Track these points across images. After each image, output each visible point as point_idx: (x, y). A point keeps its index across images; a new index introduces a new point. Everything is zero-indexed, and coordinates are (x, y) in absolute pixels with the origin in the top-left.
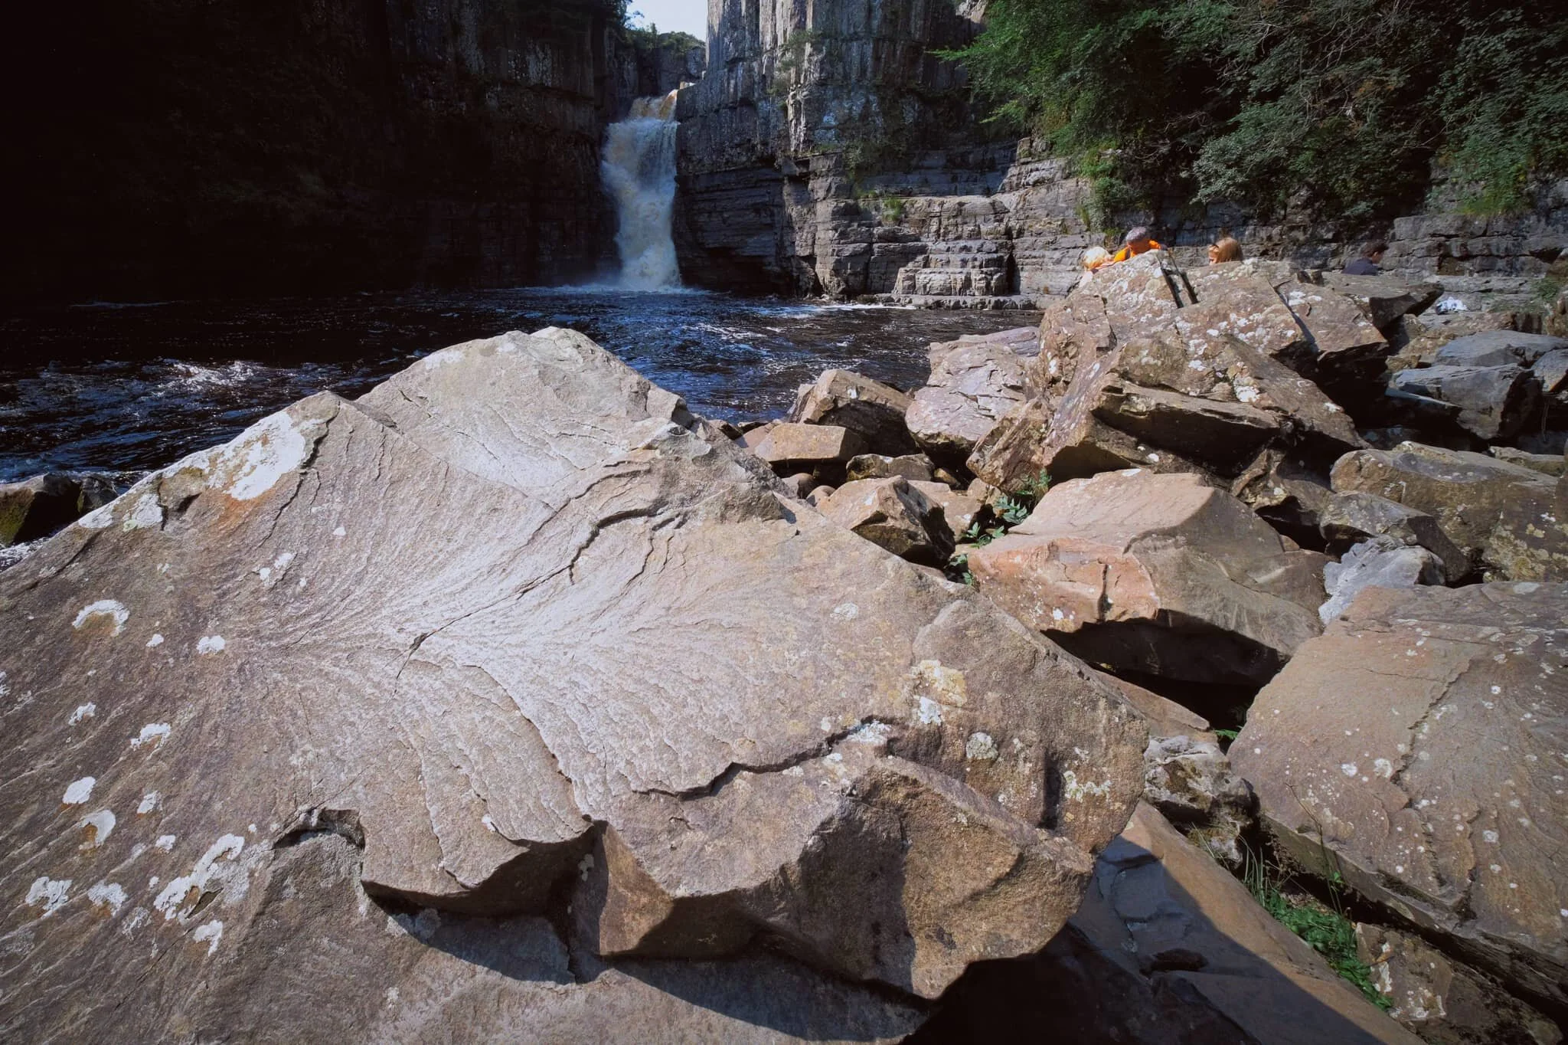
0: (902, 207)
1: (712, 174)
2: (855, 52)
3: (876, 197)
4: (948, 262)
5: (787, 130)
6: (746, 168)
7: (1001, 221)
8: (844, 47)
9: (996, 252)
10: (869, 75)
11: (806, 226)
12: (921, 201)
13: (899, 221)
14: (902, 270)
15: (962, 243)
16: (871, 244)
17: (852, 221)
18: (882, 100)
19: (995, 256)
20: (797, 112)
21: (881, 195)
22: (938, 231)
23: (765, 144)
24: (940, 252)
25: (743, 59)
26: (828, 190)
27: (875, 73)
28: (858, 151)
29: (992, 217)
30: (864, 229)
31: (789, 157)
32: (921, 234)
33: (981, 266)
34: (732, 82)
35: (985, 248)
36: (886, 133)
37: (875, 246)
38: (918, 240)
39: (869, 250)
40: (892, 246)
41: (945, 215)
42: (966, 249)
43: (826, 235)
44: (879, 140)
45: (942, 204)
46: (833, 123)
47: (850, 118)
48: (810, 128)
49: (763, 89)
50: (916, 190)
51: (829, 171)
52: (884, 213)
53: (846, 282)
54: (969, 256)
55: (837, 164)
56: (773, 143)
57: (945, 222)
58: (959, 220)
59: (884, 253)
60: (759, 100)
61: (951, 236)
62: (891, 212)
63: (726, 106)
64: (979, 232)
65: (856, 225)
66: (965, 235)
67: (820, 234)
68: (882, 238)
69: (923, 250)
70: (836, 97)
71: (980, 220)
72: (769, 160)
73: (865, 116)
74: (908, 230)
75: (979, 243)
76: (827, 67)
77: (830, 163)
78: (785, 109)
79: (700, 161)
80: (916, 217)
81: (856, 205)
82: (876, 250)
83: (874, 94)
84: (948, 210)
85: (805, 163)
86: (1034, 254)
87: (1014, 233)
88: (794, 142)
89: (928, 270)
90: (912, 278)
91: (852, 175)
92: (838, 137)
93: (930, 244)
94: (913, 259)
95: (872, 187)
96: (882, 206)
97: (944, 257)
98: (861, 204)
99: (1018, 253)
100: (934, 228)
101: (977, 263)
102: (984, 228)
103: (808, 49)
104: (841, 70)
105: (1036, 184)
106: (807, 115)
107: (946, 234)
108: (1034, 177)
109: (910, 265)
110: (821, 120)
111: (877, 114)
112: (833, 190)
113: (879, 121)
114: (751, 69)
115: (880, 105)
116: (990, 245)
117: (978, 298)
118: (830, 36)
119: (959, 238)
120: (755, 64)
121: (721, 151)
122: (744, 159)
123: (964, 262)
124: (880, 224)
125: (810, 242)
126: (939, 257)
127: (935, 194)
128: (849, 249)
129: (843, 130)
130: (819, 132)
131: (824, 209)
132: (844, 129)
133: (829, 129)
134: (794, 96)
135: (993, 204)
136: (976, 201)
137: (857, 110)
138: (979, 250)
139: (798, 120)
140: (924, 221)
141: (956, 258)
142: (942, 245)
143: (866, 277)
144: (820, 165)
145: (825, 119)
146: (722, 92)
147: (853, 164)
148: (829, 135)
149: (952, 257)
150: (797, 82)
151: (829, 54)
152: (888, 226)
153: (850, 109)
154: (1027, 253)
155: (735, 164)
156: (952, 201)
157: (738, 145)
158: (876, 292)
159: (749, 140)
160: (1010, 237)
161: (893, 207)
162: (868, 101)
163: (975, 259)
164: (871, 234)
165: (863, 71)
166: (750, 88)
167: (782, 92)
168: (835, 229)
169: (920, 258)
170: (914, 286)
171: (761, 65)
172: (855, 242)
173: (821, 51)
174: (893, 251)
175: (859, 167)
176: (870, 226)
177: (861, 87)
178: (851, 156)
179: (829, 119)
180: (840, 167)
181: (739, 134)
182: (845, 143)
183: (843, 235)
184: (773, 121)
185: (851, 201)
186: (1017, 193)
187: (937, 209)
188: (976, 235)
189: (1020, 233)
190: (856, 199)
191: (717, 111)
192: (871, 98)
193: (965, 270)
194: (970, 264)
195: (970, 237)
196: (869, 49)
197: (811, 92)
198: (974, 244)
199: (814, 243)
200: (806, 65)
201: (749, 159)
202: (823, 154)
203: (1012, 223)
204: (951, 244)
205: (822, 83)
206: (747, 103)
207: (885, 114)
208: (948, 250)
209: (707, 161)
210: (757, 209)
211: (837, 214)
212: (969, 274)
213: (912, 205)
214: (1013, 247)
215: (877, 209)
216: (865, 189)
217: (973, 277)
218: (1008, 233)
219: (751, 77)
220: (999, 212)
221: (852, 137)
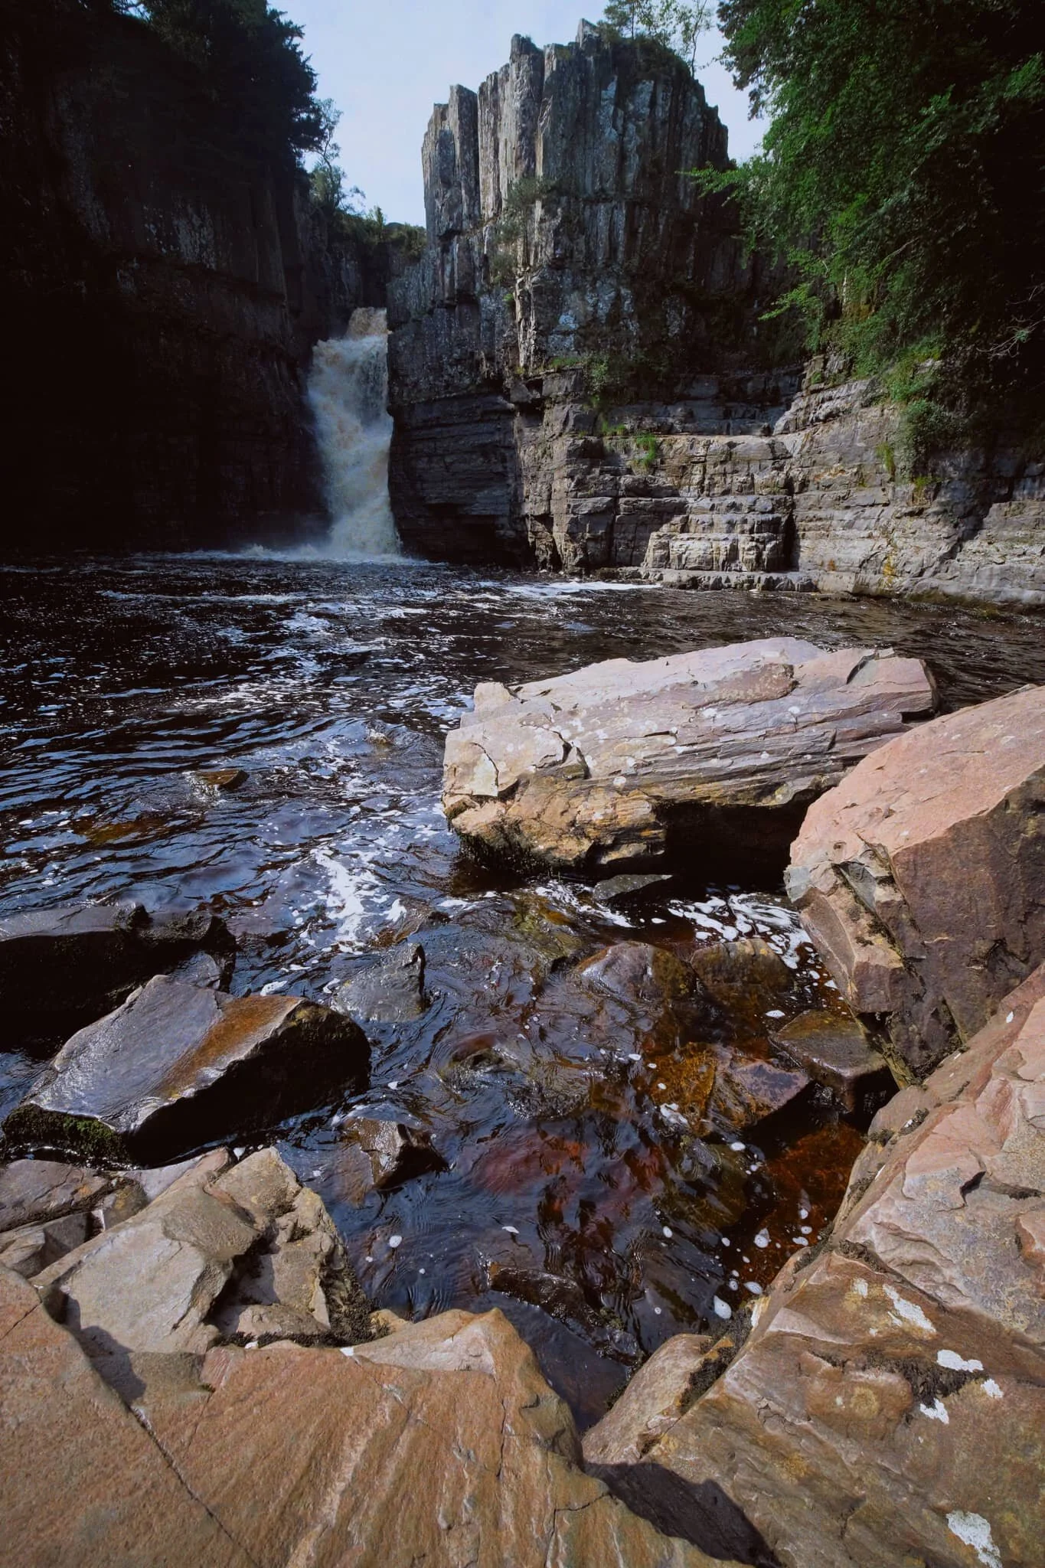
0: (657, 448)
1: (429, 402)
2: (602, 222)
3: (626, 434)
4: (712, 525)
5: (515, 337)
6: (470, 396)
7: (781, 469)
8: (587, 213)
9: (772, 512)
10: (620, 256)
11: (541, 474)
12: (682, 441)
13: (653, 468)
14: (654, 535)
15: (730, 499)
16: (616, 498)
17: (592, 466)
18: (637, 298)
19: (770, 517)
20: (526, 308)
21: (632, 431)
22: (702, 482)
23: (490, 358)
24: (703, 511)
25: (460, 233)
26: (565, 423)
27: (629, 253)
28: (603, 367)
29: (769, 463)
30: (608, 477)
31: (517, 376)
32: (680, 486)
33: (751, 531)
34: (448, 268)
35: (758, 507)
36: (642, 346)
37: (622, 500)
38: (677, 495)
39: (613, 507)
40: (643, 501)
41: (710, 460)
42: (734, 507)
43: (562, 486)
44: (633, 354)
45: (708, 445)
46: (573, 326)
47: (595, 319)
48: (543, 332)
49: (486, 278)
50: (678, 427)
51: (566, 395)
52: (634, 456)
53: (585, 549)
54: (737, 517)
55: (578, 384)
56: (500, 356)
57: (710, 470)
58: (729, 467)
59: (633, 511)
60: (482, 293)
61: (717, 490)
62: (644, 455)
63: (442, 305)
64: (752, 485)
65: (597, 471)
66: (734, 489)
67: (556, 486)
68: (633, 491)
69: (681, 508)
70: (576, 287)
71: (754, 468)
72: (496, 384)
73: (615, 317)
74: (664, 479)
75: (751, 498)
76: (565, 240)
77: (567, 383)
78: (512, 305)
79: (416, 384)
80: (675, 462)
81: (600, 444)
82: (622, 507)
83: (629, 286)
84: (715, 453)
85: (537, 384)
86: (821, 514)
87: (796, 485)
88: (522, 355)
89: (685, 536)
90: (665, 546)
91: (596, 402)
92: (579, 347)
93: (691, 500)
94: (668, 521)
95: (621, 420)
96: (634, 447)
97: (706, 518)
98: (607, 443)
99: (799, 513)
100: (697, 478)
101: (747, 527)
102: (758, 479)
103: (538, 211)
104: (582, 247)
105: (830, 417)
106: (538, 312)
107: (712, 485)
108: (828, 407)
109: (665, 528)
110: (556, 320)
111: (631, 316)
112: (571, 422)
113: (633, 327)
114: (468, 248)
115: (636, 300)
116: (765, 503)
117: (746, 574)
118: (567, 193)
119: (727, 492)
120: (474, 240)
121: (438, 370)
122: (467, 381)
123: (731, 525)
124: (629, 471)
125: (545, 496)
126: (700, 517)
127: (700, 433)
128: (587, 505)
129: (585, 337)
130: (554, 339)
131: (560, 448)
132: (588, 334)
133: (566, 333)
134: (522, 284)
135: (772, 446)
136: (751, 442)
137: (604, 309)
138: (751, 510)
139: (527, 320)
140: (684, 468)
141: (721, 519)
142: (706, 502)
143: (610, 544)
144: (555, 387)
145: (562, 319)
146: (435, 282)
147: (597, 385)
148: (567, 344)
149: (716, 517)
150: (526, 264)
151: (566, 220)
152: (641, 473)
153: (595, 306)
154: (811, 514)
155: (457, 388)
156: (720, 441)
157: (458, 361)
158: (621, 565)
159: (472, 354)
160: (791, 492)
161: (646, 448)
162: (618, 296)
163: (745, 521)
164: (617, 485)
165: (613, 250)
166: (469, 277)
167: (507, 283)
168: (571, 476)
169: (677, 519)
170: (668, 558)
171: (482, 241)
172: (596, 495)
173: (554, 215)
174: (642, 509)
175: (605, 392)
176: (616, 473)
177: (610, 275)
178: (595, 373)
179: (567, 320)
180: (581, 389)
181: (459, 345)
182: (586, 356)
183: (581, 485)
184: (499, 322)
185: (593, 439)
186: (803, 433)
187: (702, 452)
188: (748, 488)
189: (804, 485)
190: (601, 436)
191: (431, 312)
192: (623, 291)
193: (731, 536)
194: (738, 529)
195: (741, 491)
196: (621, 218)
197: (542, 278)
198: (745, 501)
199: (549, 498)
200: (536, 237)
201: (473, 381)
202: (559, 370)
203: (794, 473)
204: (716, 501)
205: (557, 265)
206: (465, 299)
207: (641, 316)
208: (712, 508)
209: (423, 385)
210: (485, 451)
211: (575, 455)
212: (736, 541)
213: (671, 445)
214: (793, 505)
215: (627, 451)
216: (611, 422)
217: (741, 546)
218: (788, 485)
219: (470, 259)
220: (778, 457)
221: (598, 347)
